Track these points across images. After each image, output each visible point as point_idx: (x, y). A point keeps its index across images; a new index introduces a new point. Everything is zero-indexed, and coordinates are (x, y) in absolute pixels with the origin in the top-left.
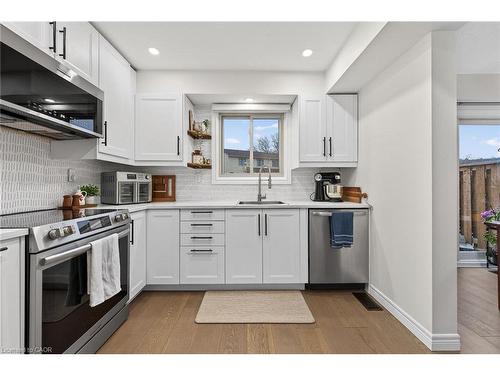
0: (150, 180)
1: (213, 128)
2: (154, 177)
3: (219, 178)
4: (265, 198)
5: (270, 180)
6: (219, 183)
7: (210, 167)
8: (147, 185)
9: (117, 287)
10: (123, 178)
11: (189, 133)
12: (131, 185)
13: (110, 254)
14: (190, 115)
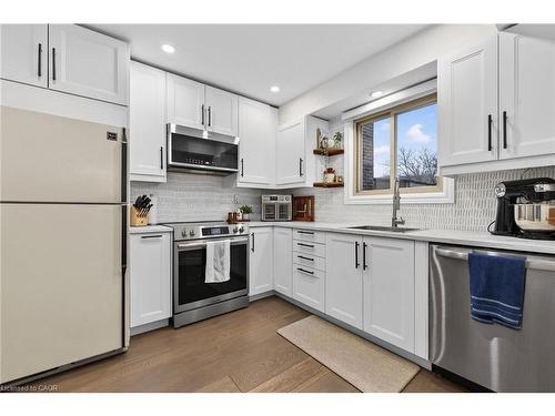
0: (290, 201)
1: (346, 140)
2: (293, 198)
3: (352, 197)
4: (403, 223)
5: (397, 198)
6: (352, 202)
7: (342, 185)
8: (287, 205)
9: (225, 276)
10: (266, 199)
11: (316, 152)
12: (273, 206)
13: (221, 253)
14: (319, 133)
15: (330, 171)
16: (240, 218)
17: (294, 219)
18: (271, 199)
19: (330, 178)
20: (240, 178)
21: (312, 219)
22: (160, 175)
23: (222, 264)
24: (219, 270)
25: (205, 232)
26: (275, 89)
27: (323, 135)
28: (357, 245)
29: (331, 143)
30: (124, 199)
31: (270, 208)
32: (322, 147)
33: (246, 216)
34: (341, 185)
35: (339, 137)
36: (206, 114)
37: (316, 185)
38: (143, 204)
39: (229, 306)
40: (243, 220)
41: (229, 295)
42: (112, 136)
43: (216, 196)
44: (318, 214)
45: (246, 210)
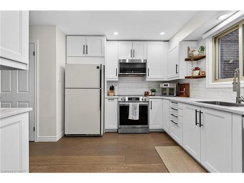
3: (212, 83)
8: (173, 89)
9: (137, 118)
10: (162, 86)
11: (186, 60)
12: (165, 89)
13: (135, 108)
14: (189, 49)
15: (197, 69)
16: (150, 94)
17: (177, 95)
18: (165, 85)
19: (196, 73)
20: (147, 77)
21: (188, 96)
22: (116, 78)
23: (136, 112)
24: (134, 115)
25: (129, 99)
26: (162, 34)
27: (191, 49)
28: (196, 112)
29: (196, 54)
30: (101, 87)
31: (164, 89)
32: (190, 57)
33: (153, 93)
34: (204, 77)
35: (203, 49)
36: (133, 53)
37: (186, 78)
38: (112, 88)
39: (140, 131)
40: (151, 95)
41: (139, 126)
42: (98, 68)
43: (140, 85)
44: (192, 93)
45: (153, 91)
